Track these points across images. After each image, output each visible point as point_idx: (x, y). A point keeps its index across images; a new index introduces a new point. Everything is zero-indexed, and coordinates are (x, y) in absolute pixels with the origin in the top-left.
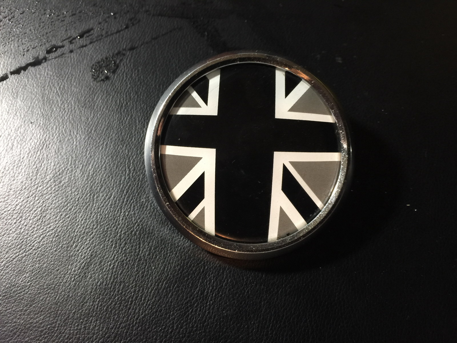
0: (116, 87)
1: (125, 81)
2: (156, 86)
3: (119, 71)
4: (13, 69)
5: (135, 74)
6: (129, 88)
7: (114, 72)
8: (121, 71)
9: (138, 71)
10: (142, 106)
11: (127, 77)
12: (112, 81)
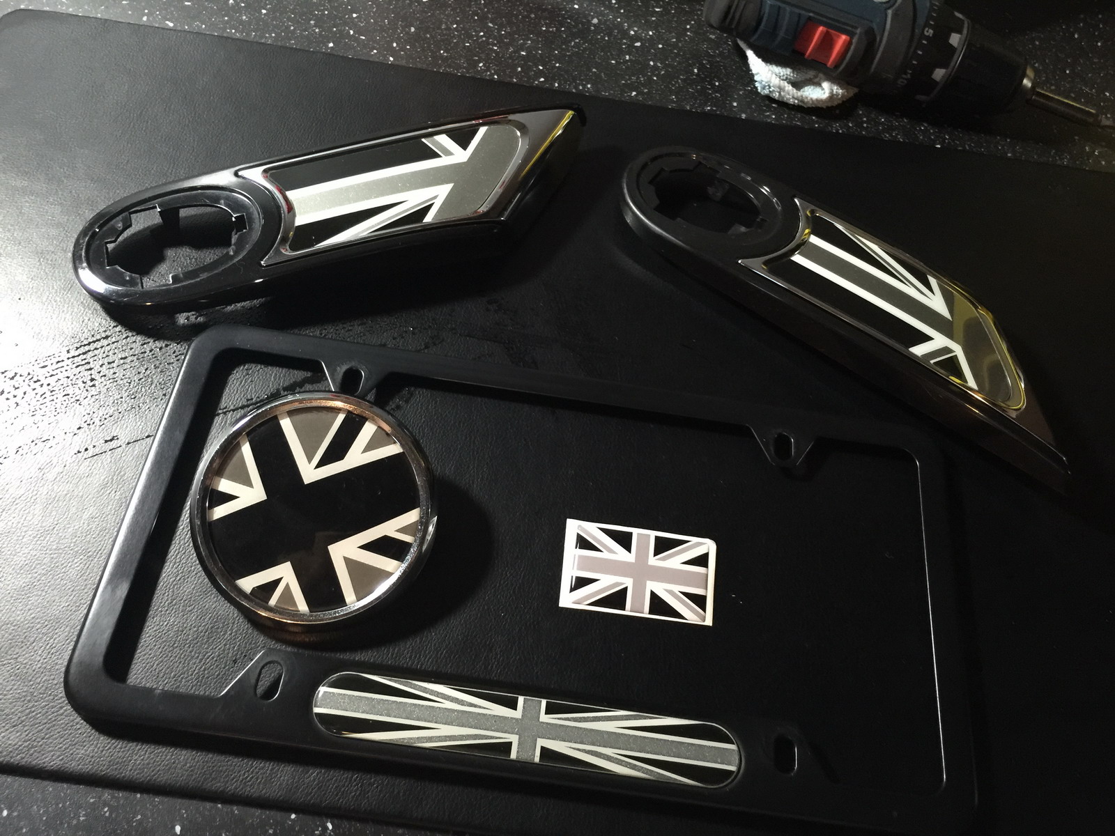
0: (408, 419)
1: (419, 413)
2: (455, 423)
3: (413, 400)
4: (286, 384)
5: (432, 406)
6: (424, 422)
7: (407, 402)
8: (416, 400)
9: (436, 403)
10: (437, 445)
11: (421, 408)
12: (404, 412)
